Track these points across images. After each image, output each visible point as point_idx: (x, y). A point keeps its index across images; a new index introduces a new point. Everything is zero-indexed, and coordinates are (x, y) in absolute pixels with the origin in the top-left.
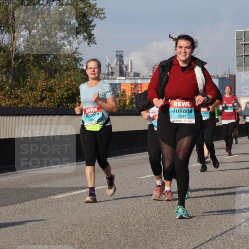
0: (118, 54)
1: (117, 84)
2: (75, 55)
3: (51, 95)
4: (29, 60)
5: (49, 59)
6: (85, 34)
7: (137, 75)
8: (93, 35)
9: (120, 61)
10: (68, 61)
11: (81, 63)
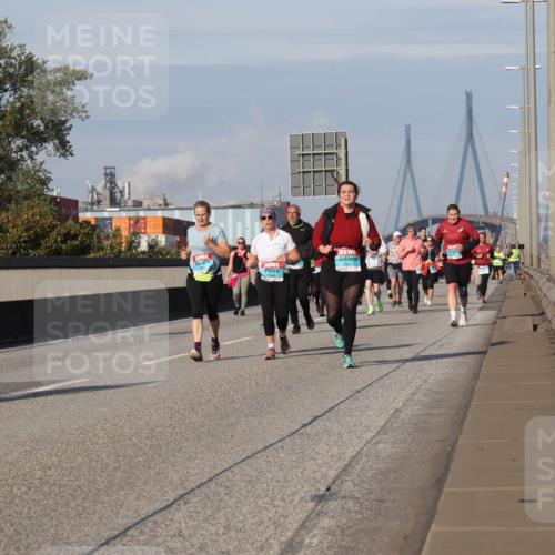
0: (108, 171)
1: (107, 219)
2: (40, 174)
6: (56, 141)
7: (138, 204)
8: (68, 142)
9: (111, 183)
10: (29, 184)
11: (50, 186)
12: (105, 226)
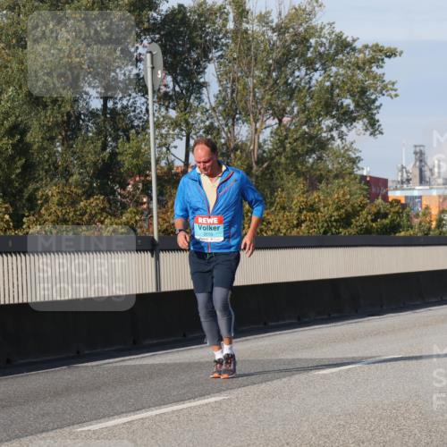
0: (418, 149)
1: (416, 197)
2: (350, 153)
3: (313, 216)
4: (279, 164)
5: (311, 160)
6: (366, 120)
8: (378, 121)
9: (421, 161)
10: (339, 163)
11: (359, 165)
12: (415, 204)
